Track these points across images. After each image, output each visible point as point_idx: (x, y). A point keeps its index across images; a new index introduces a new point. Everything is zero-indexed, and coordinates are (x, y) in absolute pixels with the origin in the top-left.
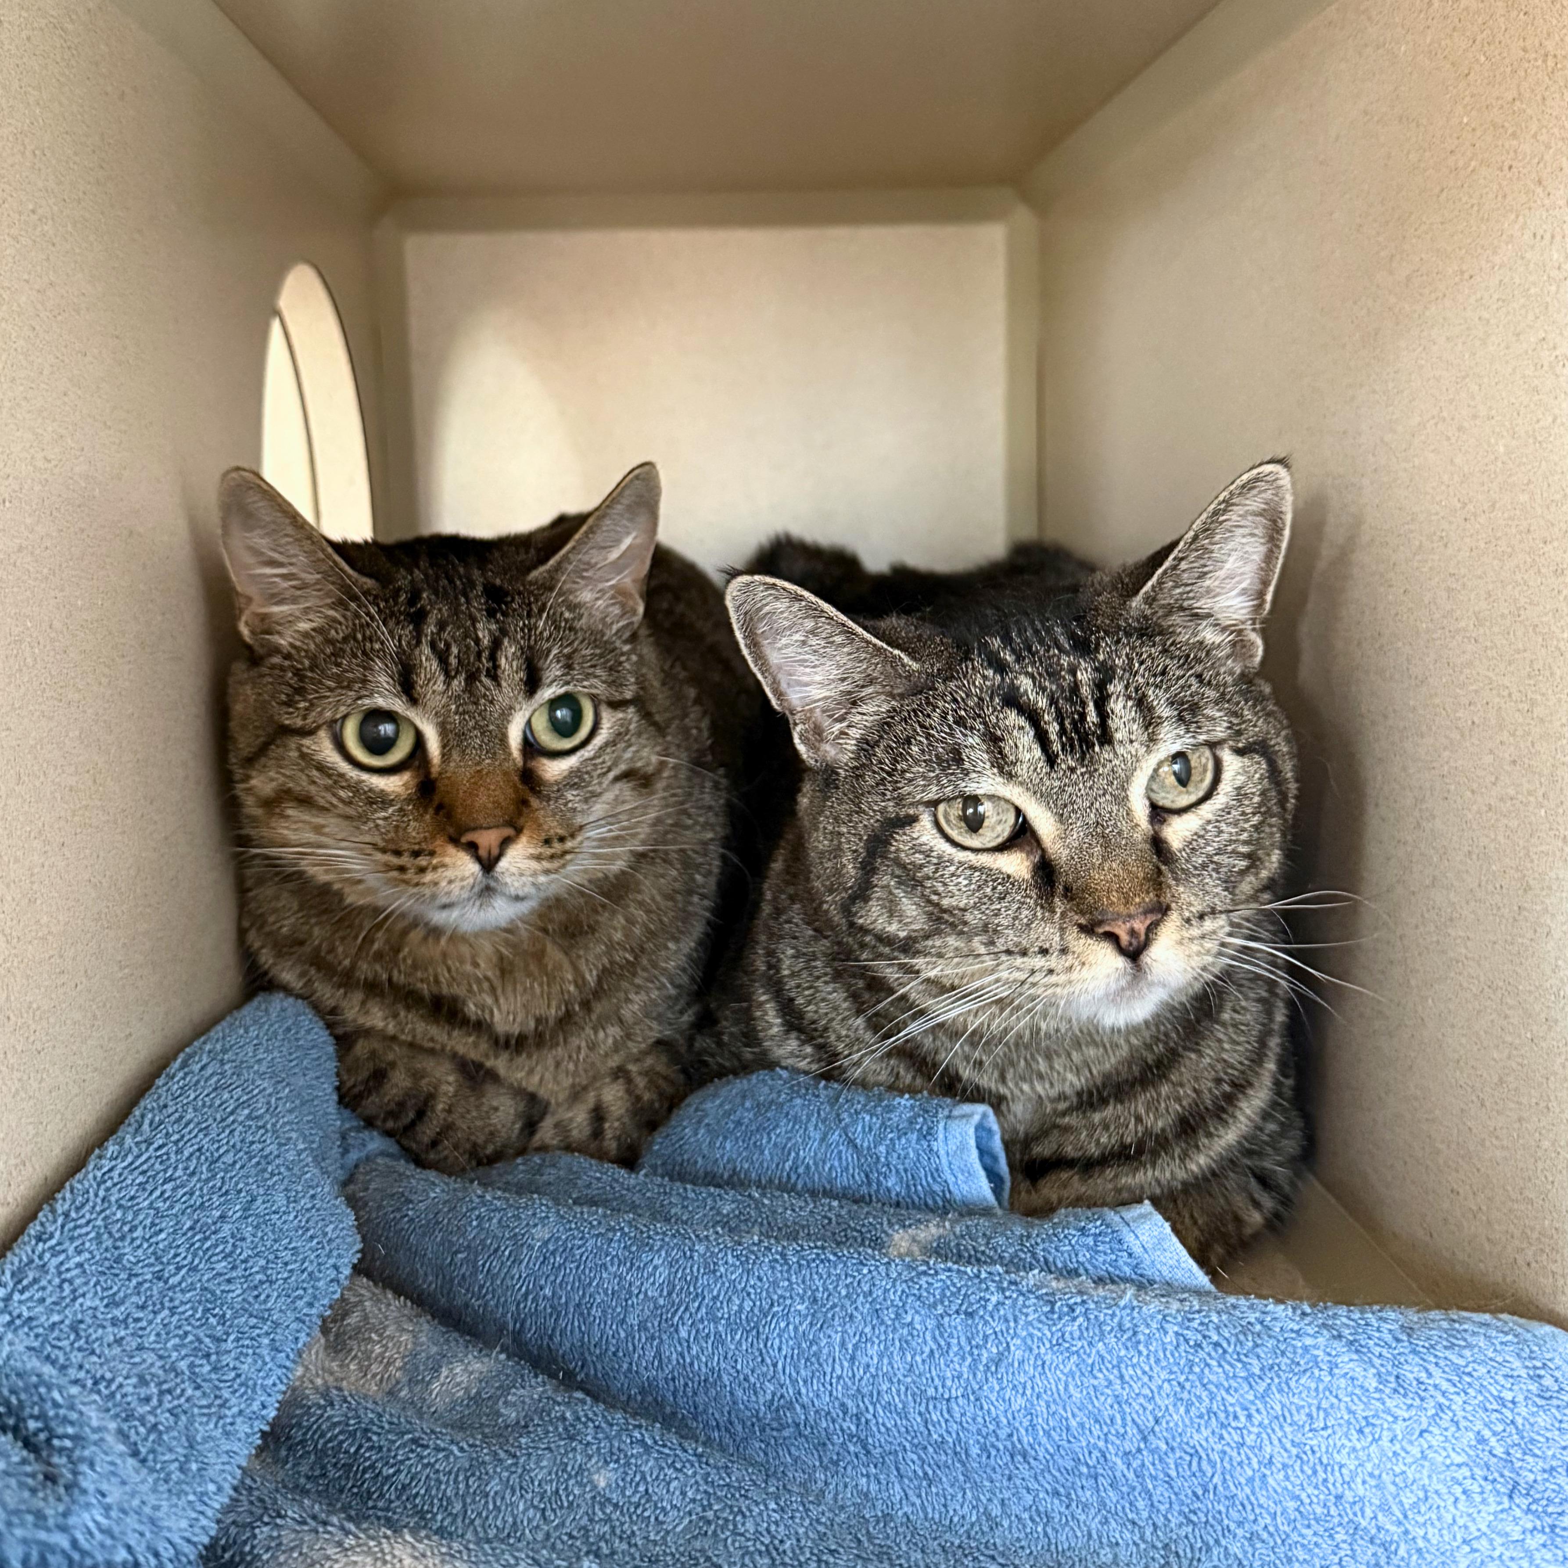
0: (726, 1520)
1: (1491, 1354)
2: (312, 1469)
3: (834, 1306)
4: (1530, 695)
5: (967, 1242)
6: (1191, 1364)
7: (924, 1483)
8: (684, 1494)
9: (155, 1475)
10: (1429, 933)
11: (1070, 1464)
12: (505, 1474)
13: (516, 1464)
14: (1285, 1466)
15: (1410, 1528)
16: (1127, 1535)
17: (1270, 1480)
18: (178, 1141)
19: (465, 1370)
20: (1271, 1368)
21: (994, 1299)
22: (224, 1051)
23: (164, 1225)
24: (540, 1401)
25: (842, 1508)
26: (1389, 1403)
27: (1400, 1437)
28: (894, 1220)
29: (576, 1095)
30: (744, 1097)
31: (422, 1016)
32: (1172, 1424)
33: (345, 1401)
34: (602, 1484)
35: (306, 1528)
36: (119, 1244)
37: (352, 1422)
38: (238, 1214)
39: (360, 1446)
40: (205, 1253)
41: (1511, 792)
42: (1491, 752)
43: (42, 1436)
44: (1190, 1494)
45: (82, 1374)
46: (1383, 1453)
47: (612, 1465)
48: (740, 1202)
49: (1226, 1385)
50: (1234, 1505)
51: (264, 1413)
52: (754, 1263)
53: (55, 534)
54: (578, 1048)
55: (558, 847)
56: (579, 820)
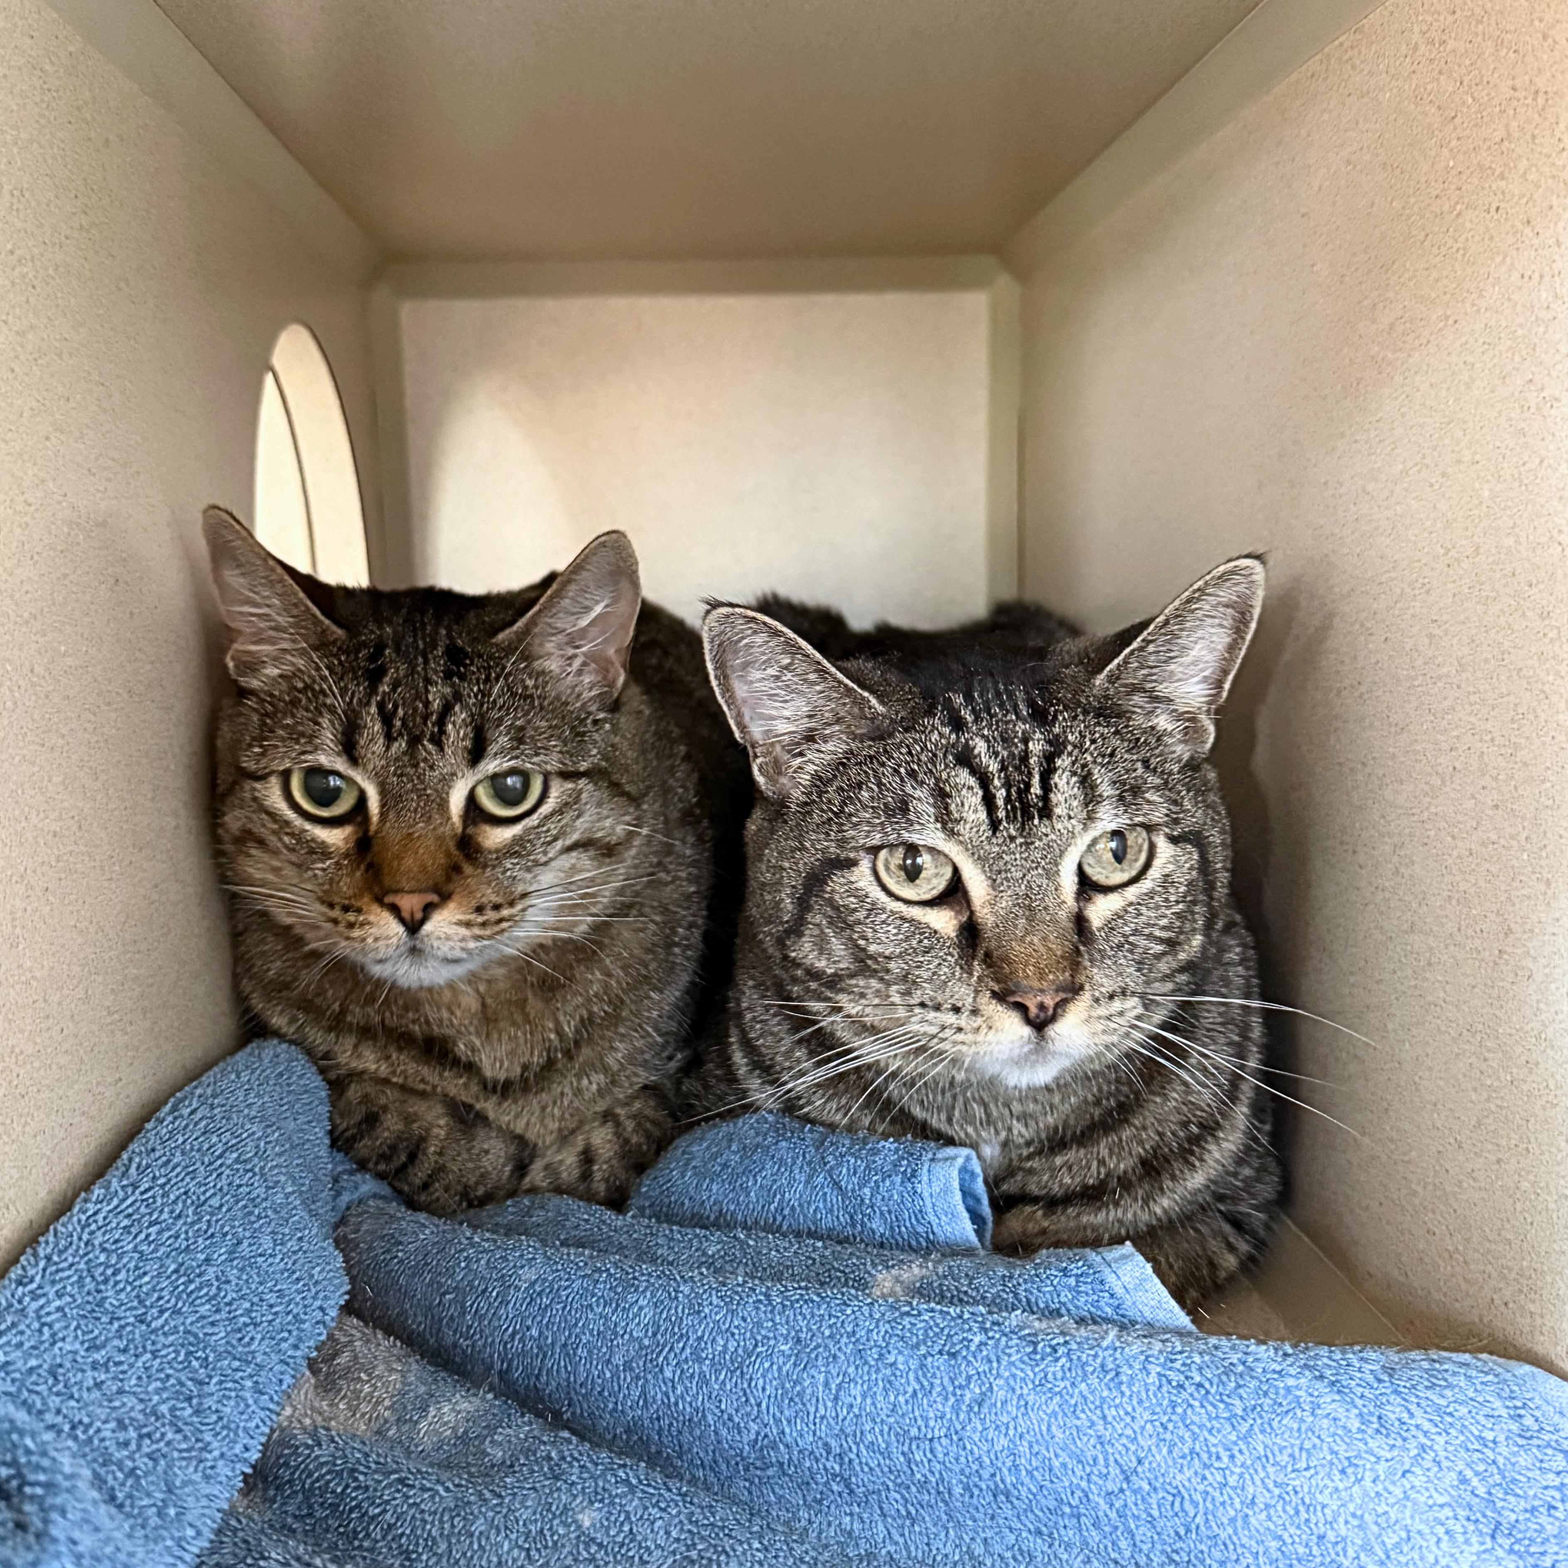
0: (710, 1560)
1: (1471, 1394)
2: (299, 1508)
3: (818, 1346)
4: (1513, 740)
5: (949, 1283)
6: (1173, 1405)
7: (908, 1522)
8: (668, 1533)
9: (132, 1521)
10: (1406, 977)
11: (1052, 1504)
12: (491, 1514)
13: (500, 1505)
14: (1267, 1506)
17: (1253, 1520)
18: (165, 1184)
19: (453, 1410)
20: (1254, 1408)
21: (977, 1340)
22: (215, 1096)
23: (148, 1268)
24: (526, 1440)
25: (826, 1546)
26: (1372, 1444)
27: (1382, 1478)
28: (877, 1261)
29: (564, 1138)
30: (731, 1141)
31: (414, 1058)
32: (1154, 1465)
33: (333, 1441)
34: (587, 1523)
36: (102, 1287)
37: (339, 1462)
38: (223, 1257)
39: (347, 1486)
40: (189, 1295)
41: (1494, 837)
42: (1473, 797)
43: (14, 1483)
44: (1173, 1534)
45: (59, 1419)
46: (1366, 1494)
47: (596, 1505)
48: (725, 1243)
49: (1209, 1425)
50: (1216, 1544)
51: (246, 1455)
52: (738, 1304)
53: (36, 578)
54: (562, 1094)
55: (491, 915)
56: (520, 888)
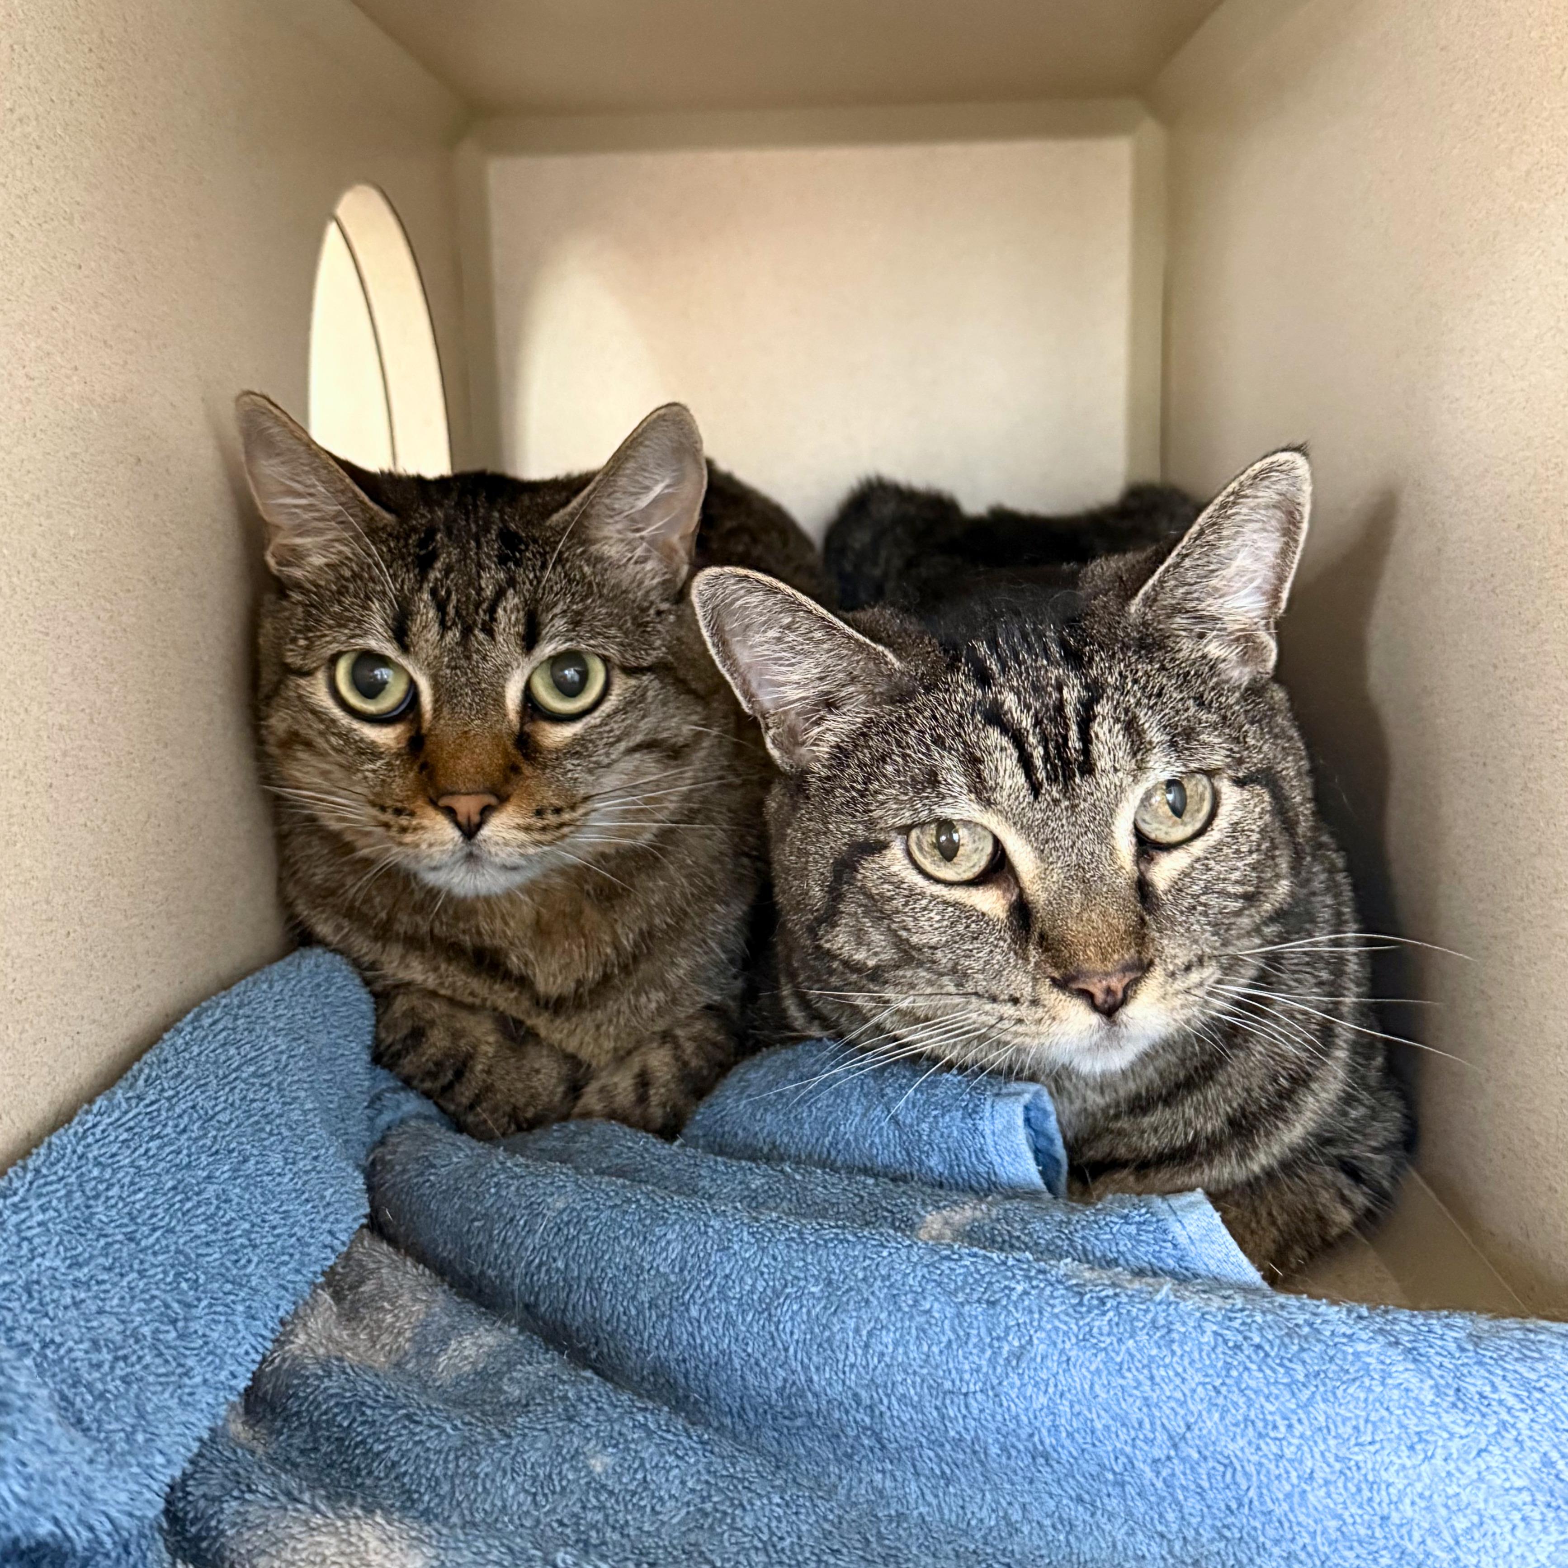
0: (725, 1513)
2: (305, 1442)
3: (851, 1289)
5: (1002, 1227)
6: (1228, 1367)
7: (942, 1482)
8: (683, 1483)
9: (96, 1445)
10: (1533, 905)
11: (1094, 1469)
12: (498, 1455)
13: (508, 1445)
14: (1327, 1482)
15: (1462, 1555)
16: (1155, 1549)
17: (1310, 1497)
18: (172, 1097)
19: (474, 1344)
20: (1318, 1374)
21: (1020, 1288)
22: (241, 1006)
23: (144, 1184)
24: (545, 1378)
25: (854, 1505)
26: (1446, 1419)
27: (1455, 1456)
28: (928, 1201)
29: (621, 1058)
30: (788, 1068)
31: (463, 970)
32: (1205, 1432)
33: (345, 1373)
34: (599, 1469)
35: (275, 1504)
36: (92, 1202)
37: (348, 1394)
38: (226, 1175)
39: (354, 1420)
40: (184, 1214)
44: (1223, 1507)
45: (29, 1337)
46: (1435, 1473)
47: (610, 1450)
48: (770, 1176)
49: (1266, 1391)
50: (1271, 1521)
51: (233, 1383)
52: (770, 1241)
53: (39, 457)
54: (619, 1012)
55: (551, 819)
56: (582, 791)
